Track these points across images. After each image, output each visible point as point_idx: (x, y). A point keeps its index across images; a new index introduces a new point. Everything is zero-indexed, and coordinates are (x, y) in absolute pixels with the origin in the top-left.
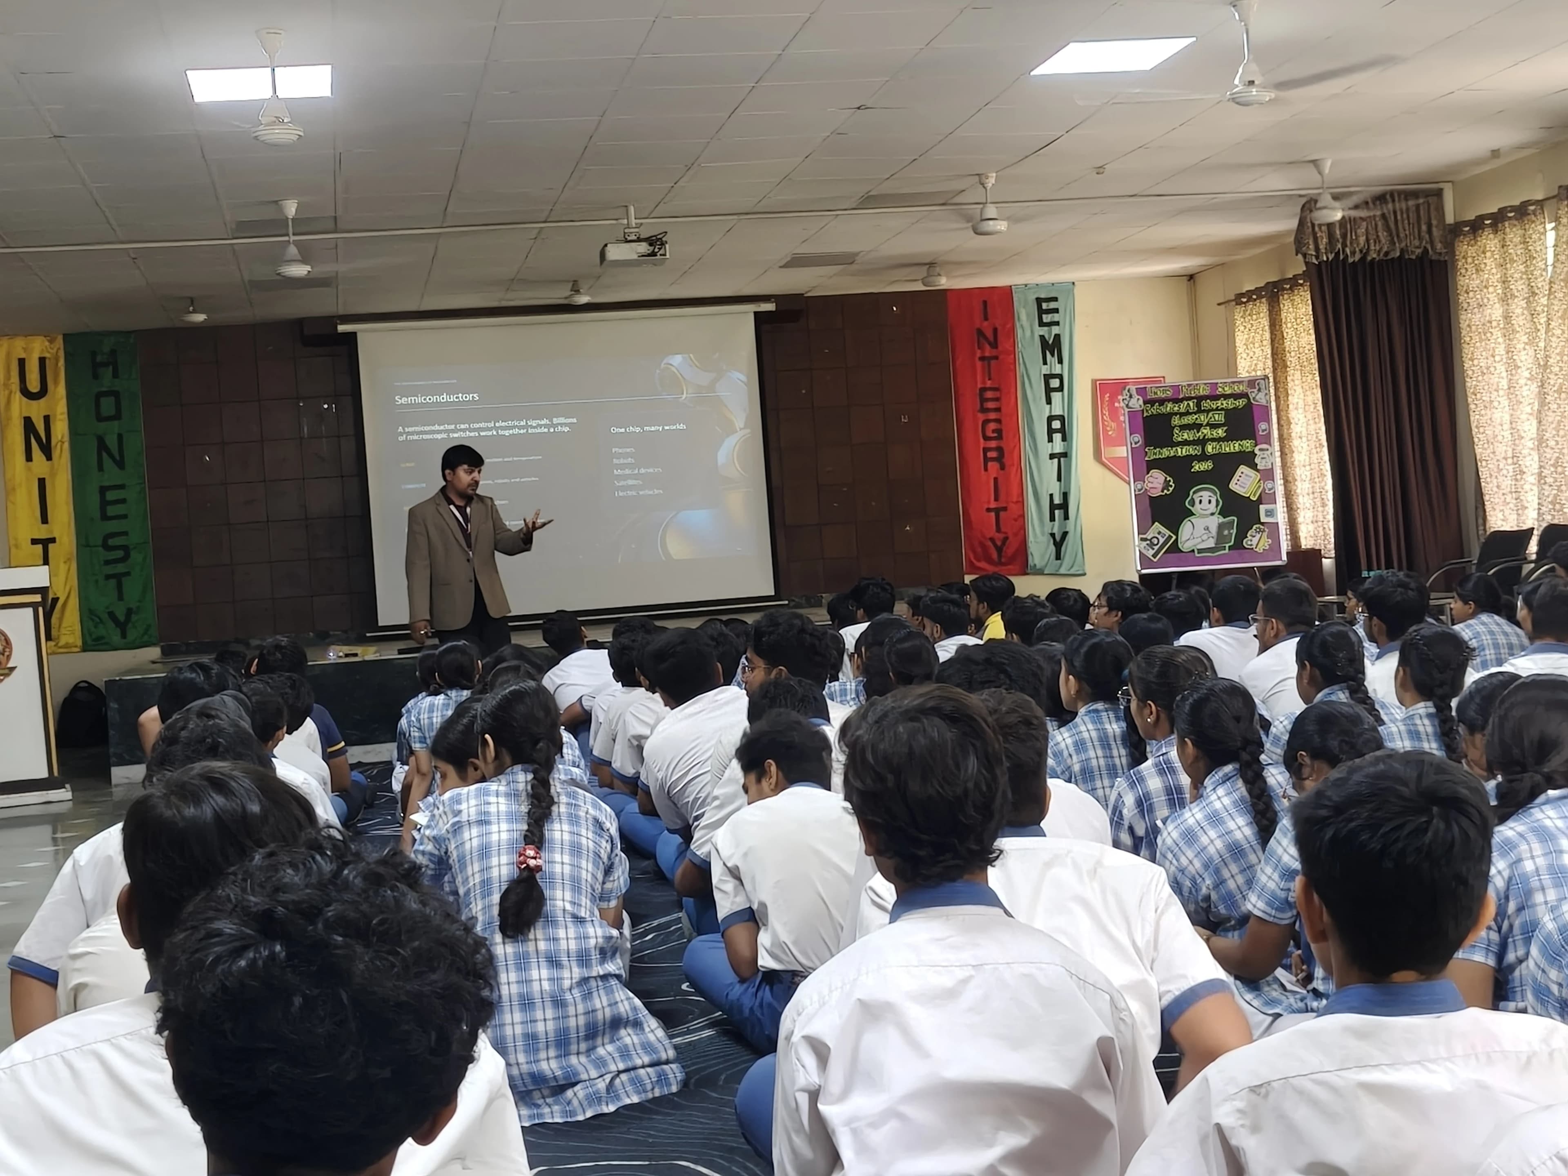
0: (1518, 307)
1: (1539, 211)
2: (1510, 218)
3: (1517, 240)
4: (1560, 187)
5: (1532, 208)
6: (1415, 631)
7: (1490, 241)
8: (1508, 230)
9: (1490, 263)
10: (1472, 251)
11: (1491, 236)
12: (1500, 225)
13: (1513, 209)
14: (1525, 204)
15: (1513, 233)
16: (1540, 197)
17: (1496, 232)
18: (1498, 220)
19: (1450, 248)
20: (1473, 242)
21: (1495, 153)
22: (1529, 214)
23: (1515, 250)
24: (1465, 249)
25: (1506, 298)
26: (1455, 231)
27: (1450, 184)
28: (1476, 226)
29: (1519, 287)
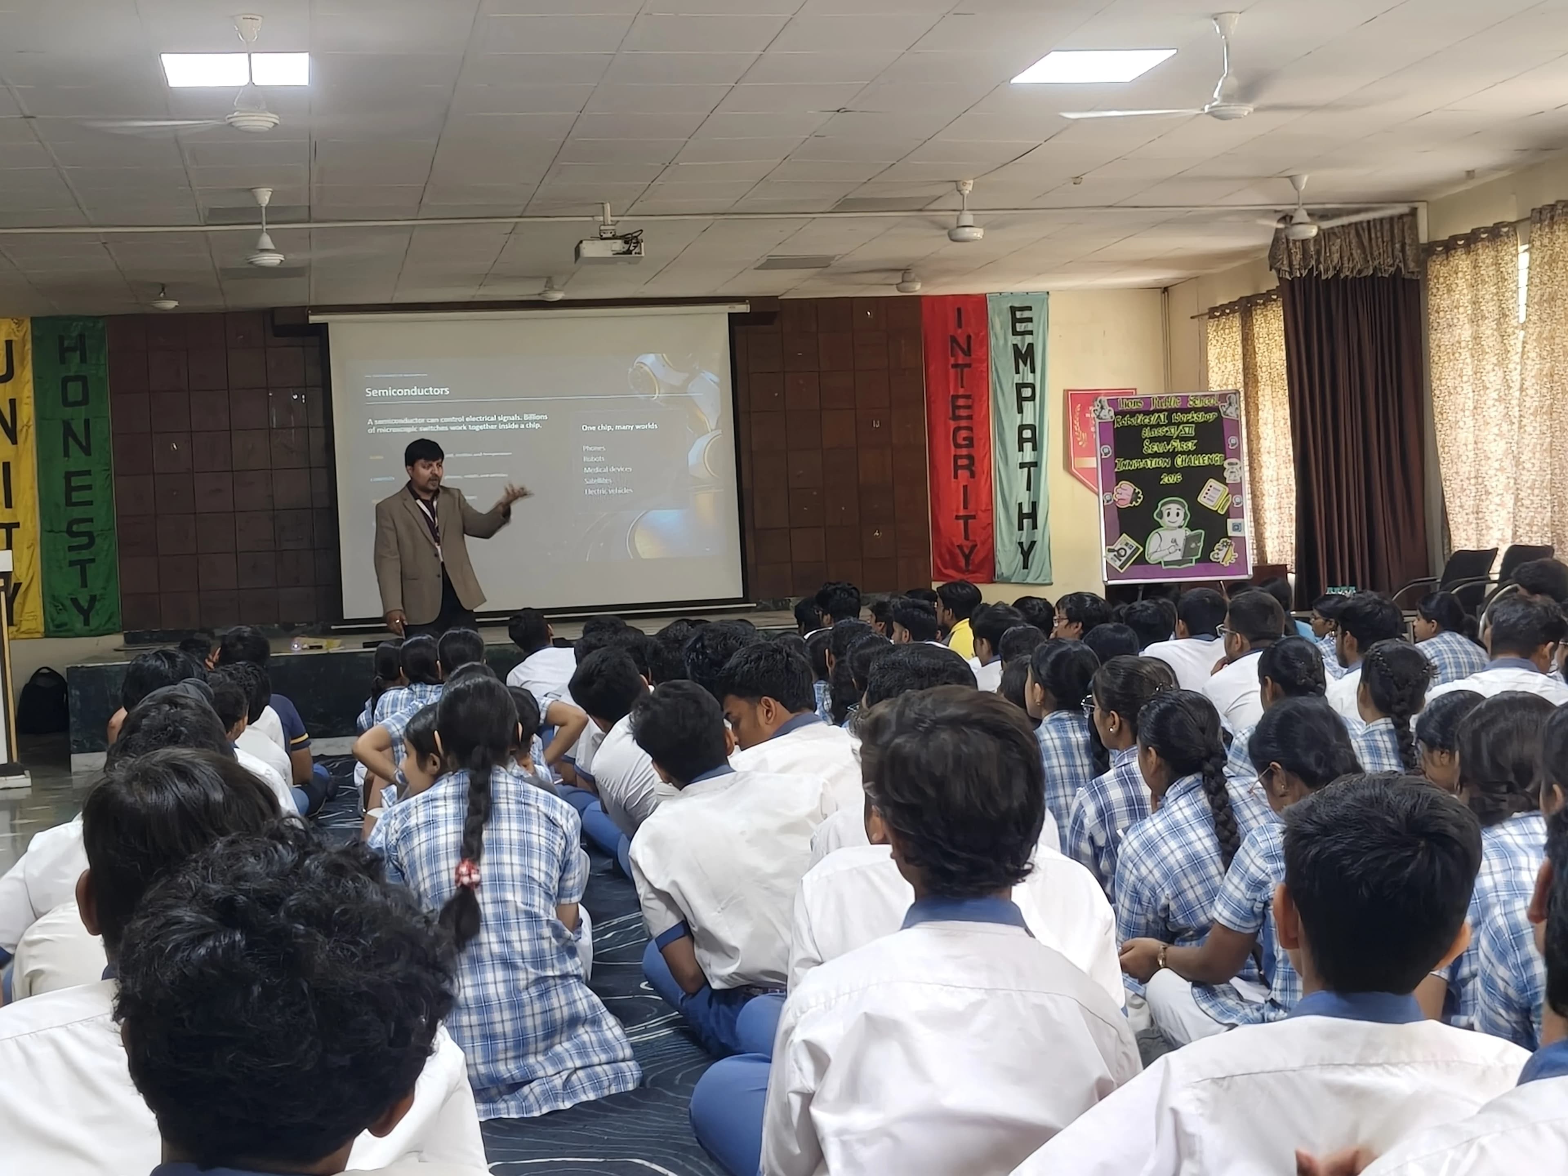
0: (1488, 328)
1: (1511, 233)
2: (1483, 239)
3: (1489, 261)
4: (1533, 210)
5: (1505, 230)
6: (1377, 647)
7: (1462, 262)
8: (1480, 251)
9: (1461, 284)
10: (1444, 270)
11: (1464, 257)
12: (1472, 246)
13: (1486, 230)
14: (1498, 226)
15: (1485, 255)
16: (1512, 219)
17: (1468, 253)
18: (1471, 240)
19: (1423, 266)
20: (1445, 262)
21: (1470, 174)
22: (1501, 236)
23: (1488, 272)
24: (1437, 268)
25: (1476, 319)
26: (1429, 250)
27: (1425, 204)
28: (1449, 246)
29: (1490, 307)
